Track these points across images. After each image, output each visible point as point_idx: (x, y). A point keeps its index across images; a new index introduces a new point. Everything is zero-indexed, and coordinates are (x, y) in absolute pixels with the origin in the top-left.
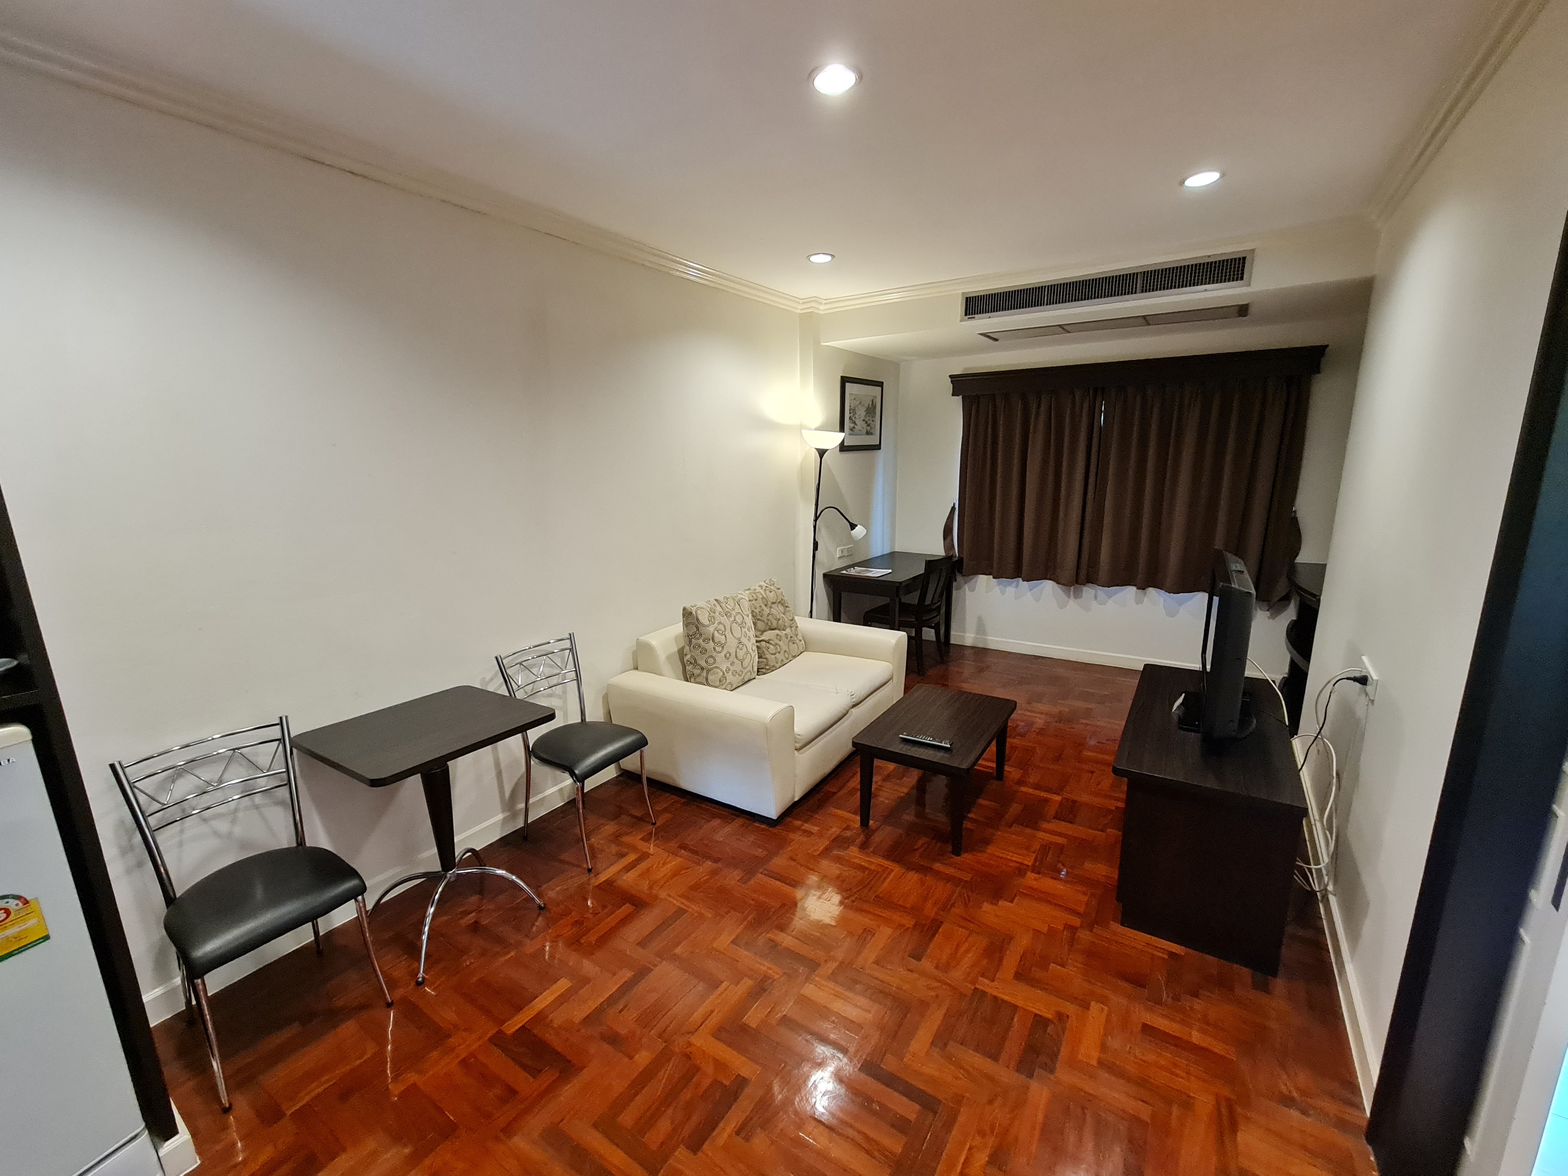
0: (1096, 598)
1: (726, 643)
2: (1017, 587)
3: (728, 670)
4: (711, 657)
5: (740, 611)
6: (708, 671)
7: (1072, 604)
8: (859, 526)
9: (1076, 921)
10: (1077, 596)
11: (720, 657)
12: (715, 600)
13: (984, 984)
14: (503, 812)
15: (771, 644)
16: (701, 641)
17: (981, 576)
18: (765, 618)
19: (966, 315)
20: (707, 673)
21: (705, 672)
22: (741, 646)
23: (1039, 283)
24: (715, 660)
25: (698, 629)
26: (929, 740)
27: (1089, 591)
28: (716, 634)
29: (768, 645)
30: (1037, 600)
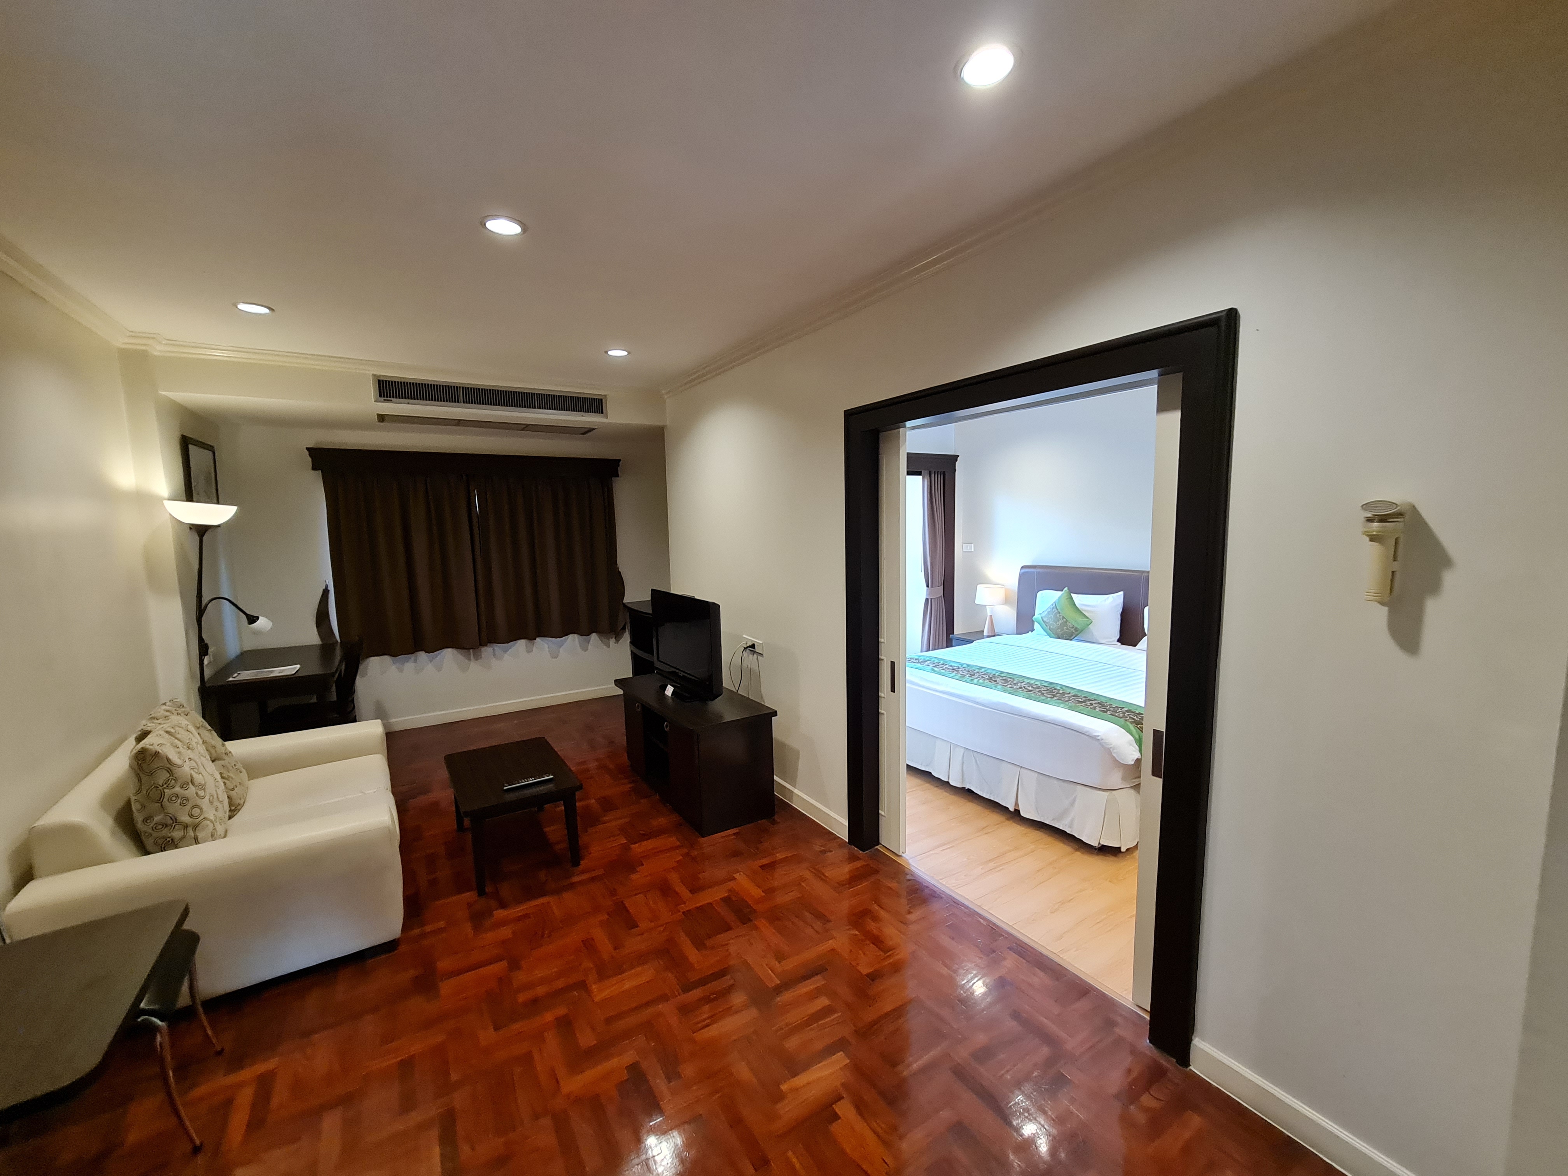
0: (494, 655)
2: (415, 661)
6: (195, 828)
7: (474, 667)
8: (260, 618)
9: (685, 851)
10: (477, 657)
13: (683, 908)
16: (177, 789)
17: (372, 658)
19: (380, 396)
23: (460, 383)
25: (171, 774)
26: (533, 780)
27: (487, 651)
28: (193, 773)
30: (439, 669)
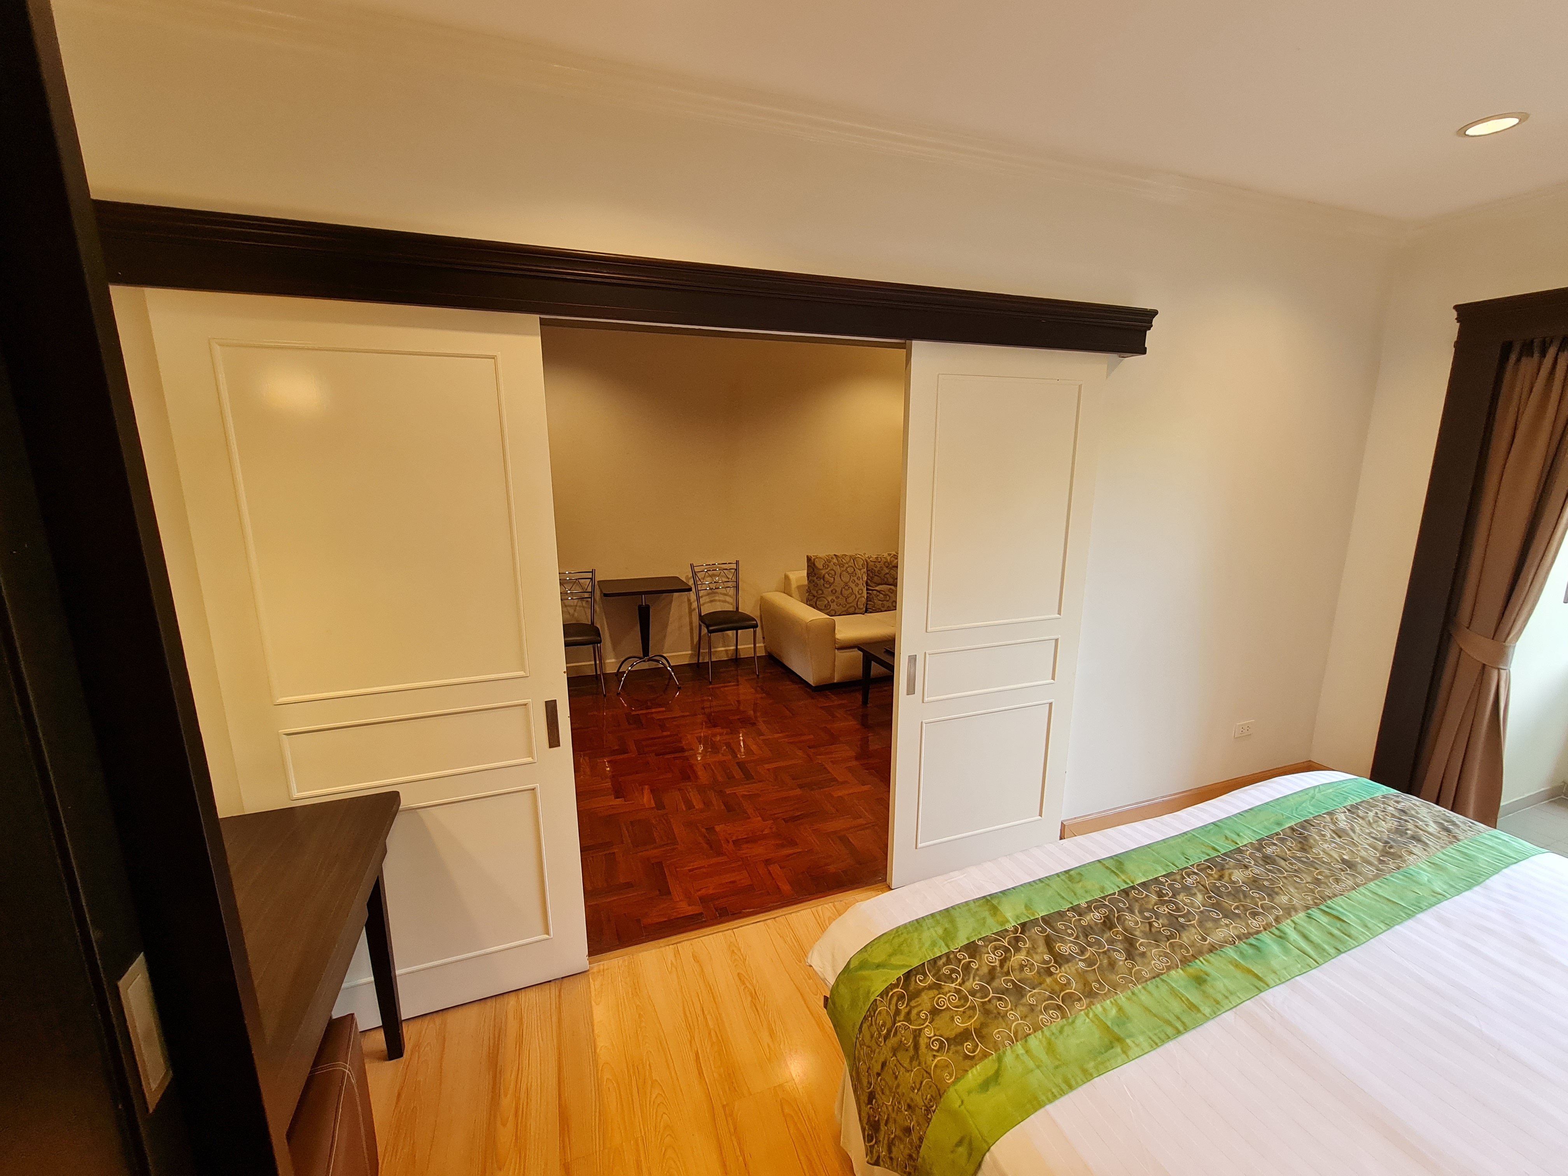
1: (834, 582)
3: (833, 601)
4: (821, 590)
5: (853, 565)
6: (818, 598)
11: (827, 592)
12: (835, 555)
14: (691, 650)
15: (882, 594)
16: (815, 578)
18: (882, 575)
20: (817, 600)
21: (816, 598)
22: (846, 588)
24: (823, 592)
25: (814, 571)
28: (827, 576)
29: (878, 593)
